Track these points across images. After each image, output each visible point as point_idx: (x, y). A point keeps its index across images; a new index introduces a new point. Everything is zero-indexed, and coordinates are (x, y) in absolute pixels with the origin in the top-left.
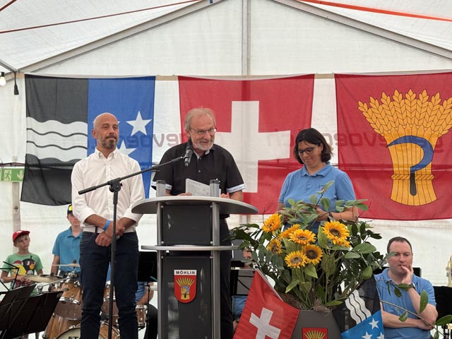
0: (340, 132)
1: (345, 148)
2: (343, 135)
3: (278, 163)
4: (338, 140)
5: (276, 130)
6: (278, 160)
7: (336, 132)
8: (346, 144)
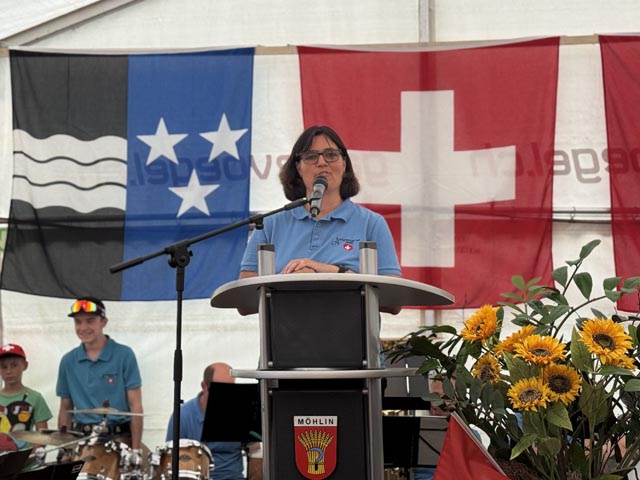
0: (613, 147)
1: (622, 178)
2: (619, 151)
3: (492, 209)
4: (609, 162)
5: (488, 146)
6: (493, 203)
7: (605, 147)
8: (625, 170)
